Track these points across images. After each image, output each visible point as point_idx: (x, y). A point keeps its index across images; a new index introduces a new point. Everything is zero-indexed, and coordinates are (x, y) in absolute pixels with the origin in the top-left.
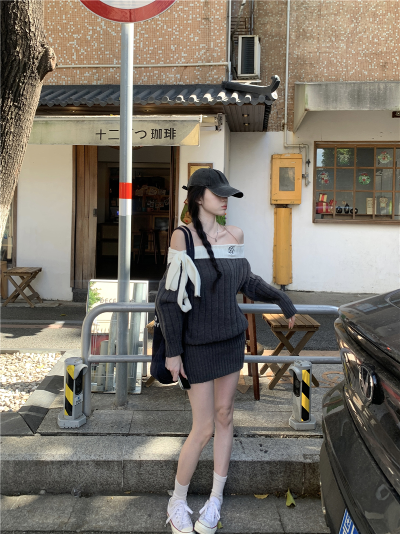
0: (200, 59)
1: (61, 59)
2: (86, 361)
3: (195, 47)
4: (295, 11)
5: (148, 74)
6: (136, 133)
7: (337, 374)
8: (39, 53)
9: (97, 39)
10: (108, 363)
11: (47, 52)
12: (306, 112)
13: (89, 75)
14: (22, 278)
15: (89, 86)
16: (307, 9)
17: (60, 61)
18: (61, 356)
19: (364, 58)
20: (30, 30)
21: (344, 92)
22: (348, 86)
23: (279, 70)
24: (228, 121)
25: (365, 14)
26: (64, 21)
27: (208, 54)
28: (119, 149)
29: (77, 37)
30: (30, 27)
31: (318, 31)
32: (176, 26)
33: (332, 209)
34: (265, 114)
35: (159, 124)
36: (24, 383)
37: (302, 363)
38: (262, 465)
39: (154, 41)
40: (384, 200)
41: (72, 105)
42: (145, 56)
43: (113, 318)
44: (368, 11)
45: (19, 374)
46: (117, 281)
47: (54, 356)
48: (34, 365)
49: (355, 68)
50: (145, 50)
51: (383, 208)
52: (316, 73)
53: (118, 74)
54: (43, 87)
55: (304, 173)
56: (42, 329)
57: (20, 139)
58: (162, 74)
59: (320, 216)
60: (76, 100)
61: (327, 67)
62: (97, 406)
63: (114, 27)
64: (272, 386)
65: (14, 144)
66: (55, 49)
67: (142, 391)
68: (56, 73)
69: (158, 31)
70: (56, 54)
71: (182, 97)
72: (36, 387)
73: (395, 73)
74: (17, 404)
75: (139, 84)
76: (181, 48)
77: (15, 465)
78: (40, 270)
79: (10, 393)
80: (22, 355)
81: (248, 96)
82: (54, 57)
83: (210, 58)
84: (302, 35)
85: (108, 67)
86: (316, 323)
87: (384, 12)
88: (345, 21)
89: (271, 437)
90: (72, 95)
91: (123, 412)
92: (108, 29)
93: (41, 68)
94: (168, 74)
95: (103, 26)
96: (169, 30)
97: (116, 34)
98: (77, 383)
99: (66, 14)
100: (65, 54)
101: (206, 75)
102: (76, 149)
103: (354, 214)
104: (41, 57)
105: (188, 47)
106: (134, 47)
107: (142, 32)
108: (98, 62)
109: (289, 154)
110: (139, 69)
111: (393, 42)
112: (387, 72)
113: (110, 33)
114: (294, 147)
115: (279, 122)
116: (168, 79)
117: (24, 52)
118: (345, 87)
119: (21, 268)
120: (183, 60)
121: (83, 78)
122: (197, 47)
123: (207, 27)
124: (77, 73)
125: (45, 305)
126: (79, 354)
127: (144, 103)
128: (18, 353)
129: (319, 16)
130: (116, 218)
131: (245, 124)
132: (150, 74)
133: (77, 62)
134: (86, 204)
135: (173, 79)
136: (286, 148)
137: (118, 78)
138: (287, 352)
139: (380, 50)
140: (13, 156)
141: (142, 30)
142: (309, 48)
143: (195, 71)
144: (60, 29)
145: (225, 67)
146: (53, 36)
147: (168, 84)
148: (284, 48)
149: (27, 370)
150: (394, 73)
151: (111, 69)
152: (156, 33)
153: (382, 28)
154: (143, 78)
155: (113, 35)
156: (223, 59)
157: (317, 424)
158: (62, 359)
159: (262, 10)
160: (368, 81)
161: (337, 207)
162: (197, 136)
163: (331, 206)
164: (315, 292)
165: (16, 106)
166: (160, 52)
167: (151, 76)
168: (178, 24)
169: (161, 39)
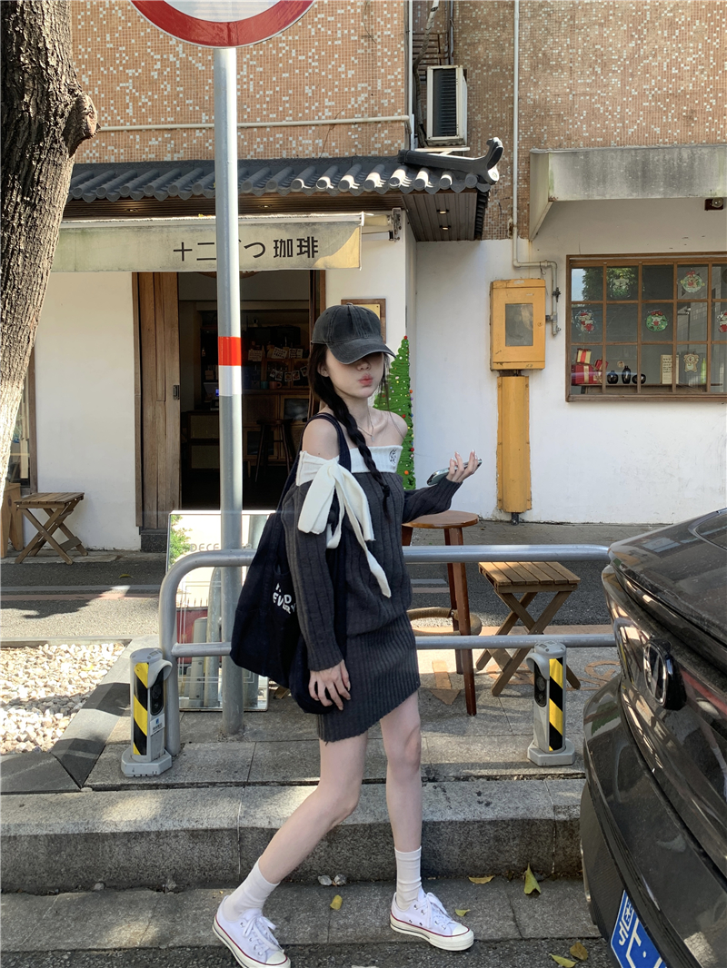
0: (358, 110)
1: (106, 115)
2: (169, 655)
3: (350, 89)
4: (529, 19)
5: (265, 139)
6: (246, 247)
7: (610, 666)
8: (66, 106)
9: (171, 77)
10: (207, 658)
11: (79, 102)
12: (551, 203)
13: (157, 143)
14: (49, 511)
15: (158, 163)
16: (549, 15)
17: (103, 119)
18: (124, 648)
19: (653, 104)
20: (47, 63)
21: (618, 165)
22: (625, 155)
23: (501, 129)
24: (411, 221)
25: (654, 23)
26: (108, 46)
27: (372, 102)
28: (216, 277)
29: (133, 74)
30: (47, 58)
31: (571, 56)
32: (313, 50)
33: (601, 376)
34: (478, 208)
35: (287, 230)
36: (60, 697)
37: (549, 647)
38: (482, 826)
39: (274, 79)
40: (693, 359)
41: (129, 198)
42: (258, 106)
43: (215, 577)
44: (660, 18)
45: (50, 683)
46: (219, 512)
47: (111, 648)
48: (77, 666)
49: (638, 121)
50: (258, 96)
51: (692, 374)
52: (568, 132)
54: (76, 167)
55: (549, 314)
56: (89, 601)
57: (37, 262)
58: (291, 139)
59: (579, 388)
60: (135, 189)
61: (587, 121)
62: (191, 735)
63: (200, 55)
64: (497, 690)
65: (26, 272)
66: (94, 98)
67: (269, 705)
68: (97, 141)
69: (280, 60)
70: (96, 106)
71: (327, 179)
72: (81, 705)
73: (710, 130)
74: (49, 738)
75: (249, 157)
76: (323, 90)
77: (49, 842)
78: (81, 497)
79: (35, 717)
80: (54, 648)
81: (446, 176)
82: (93, 113)
83: (376, 108)
84: (542, 63)
85: (191, 129)
86: (572, 577)
87: (689, 19)
88: (620, 37)
89: (496, 780)
90: (128, 180)
91: (236, 745)
92: (190, 58)
93: (69, 133)
94: (300, 138)
95: (181, 52)
96: (300, 58)
97: (204, 68)
98: (154, 695)
99: (112, 32)
100: (112, 105)
101: (370, 139)
102: (139, 278)
103: (639, 384)
104: (70, 113)
105: (336, 90)
106: (238, 90)
107: (251, 63)
108: (172, 119)
109: (521, 279)
110: (248, 131)
111: (705, 73)
112: (696, 129)
113: (194, 65)
114: (530, 267)
115: (503, 222)
116: (301, 149)
117: (37, 104)
118: (619, 157)
119: (47, 494)
120: (328, 113)
121: (147, 150)
122: (353, 89)
123: (369, 51)
124: (135, 140)
125: (91, 558)
126: (156, 643)
127: (259, 192)
128: (46, 646)
129: (573, 27)
130: (215, 401)
131: (441, 227)
132: (268, 139)
133: (134, 120)
134: (159, 378)
135: (310, 148)
136: (516, 268)
137: (210, 148)
138: (523, 628)
139: (682, 88)
140: (24, 293)
141: (251, 60)
142: (555, 88)
143: (350, 133)
144: (102, 59)
145: (403, 124)
146: (90, 73)
147: (301, 157)
148: (509, 87)
149: (64, 675)
150: (707, 130)
151: (198, 131)
152: (278, 65)
153: (685, 48)
154: (255, 146)
155: (200, 68)
156: (399, 111)
157: (576, 754)
158: (126, 653)
159: (468, 18)
160: (662, 145)
161: (608, 373)
162: (356, 251)
163: (598, 371)
164: (573, 525)
165: (27, 204)
166: (286, 98)
167: (270, 144)
168: (317, 47)
169: (286, 75)
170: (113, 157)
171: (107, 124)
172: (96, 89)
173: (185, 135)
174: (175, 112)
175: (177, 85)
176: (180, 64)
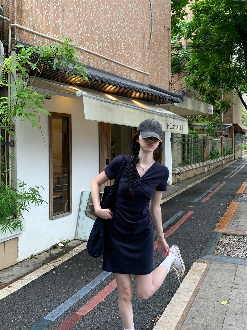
1: (91, 46)
5: (126, 71)
9: (107, 39)
13: (104, 63)
15: (104, 71)
26: (92, 18)
29: (98, 33)
42: (125, 59)
50: (125, 55)
53: (115, 67)
63: (113, 34)
83: (144, 69)
85: (111, 61)
94: (132, 74)
95: (109, 31)
100: (93, 43)
101: (144, 79)
105: (138, 60)
106: (121, 51)
107: (124, 43)
110: (123, 67)
116: (132, 77)
120: (137, 67)
121: (101, 65)
122: (141, 61)
123: (143, 51)
124: (98, 60)
133: (98, 52)
134: (103, 157)
137: (115, 70)
143: (141, 76)
151: (113, 63)
152: (128, 47)
154: (124, 73)
155: (113, 39)
166: (130, 59)
167: (127, 73)
168: (135, 45)
169: (130, 51)
170: (93, 65)
171: (91, 50)
172: (88, 34)
173: (110, 63)
174: (108, 53)
175: (108, 43)
176: (109, 35)
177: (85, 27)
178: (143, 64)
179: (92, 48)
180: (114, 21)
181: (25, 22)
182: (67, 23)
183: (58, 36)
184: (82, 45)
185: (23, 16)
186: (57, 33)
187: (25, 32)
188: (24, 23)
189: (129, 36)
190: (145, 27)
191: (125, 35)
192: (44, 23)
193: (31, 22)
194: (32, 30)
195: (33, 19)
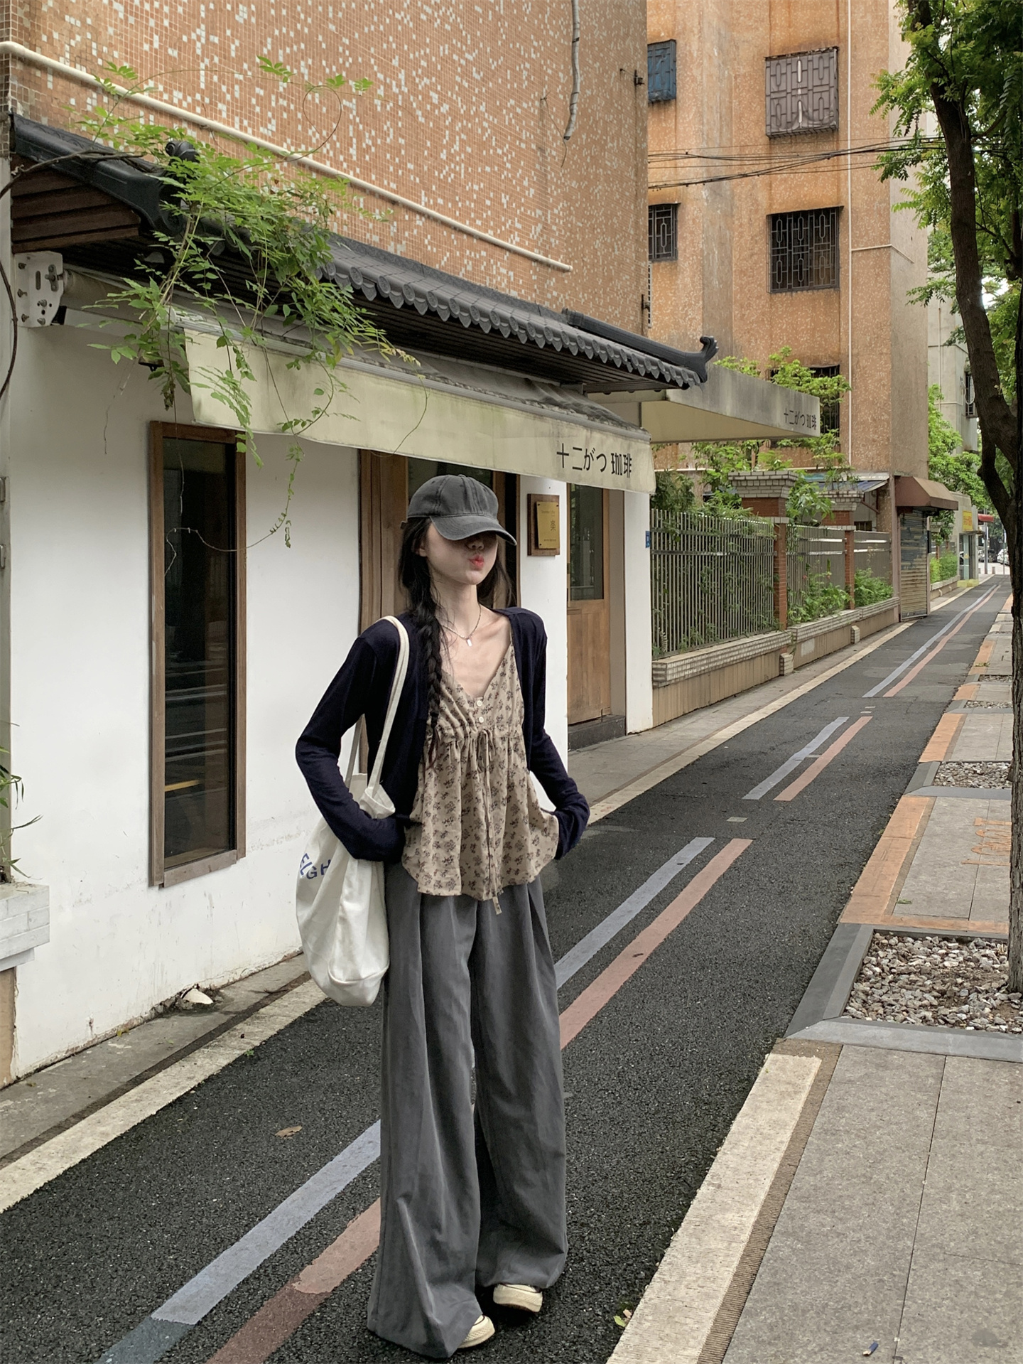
0: (536, 244)
3: (531, 212)
5: (473, 255)
9: (393, 116)
15: (380, 251)
32: (507, 147)
39: (480, 170)
42: (468, 203)
50: (467, 188)
53: (429, 237)
58: (492, 261)
63: (420, 97)
69: (484, 145)
75: (461, 276)
76: (514, 205)
83: (547, 248)
85: (412, 209)
92: (413, 99)
94: (498, 264)
95: (403, 83)
96: (498, 149)
97: (423, 120)
101: (544, 285)
105: (522, 209)
107: (463, 136)
108: (395, 187)
110: (459, 236)
113: (415, 111)
116: (499, 278)
120: (519, 238)
121: (371, 226)
122: (533, 214)
123: (543, 169)
124: (359, 204)
132: (475, 256)
133: (358, 171)
135: (505, 282)
137: (429, 248)
141: (463, 132)
143: (531, 272)
151: (418, 217)
154: (466, 262)
156: (561, 257)
166: (488, 203)
167: (476, 263)
168: (509, 143)
169: (488, 169)
170: (335, 223)
171: (328, 163)
172: (317, 95)
173: (407, 217)
174: (397, 176)
175: (398, 133)
176: (403, 100)
177: (303, 63)
178: (540, 226)
179: (331, 154)
180: (425, 43)
181: (50, 37)
182: (229, 47)
183: (189, 99)
184: (289, 141)
185: (44, 9)
186: (185, 84)
187: (50, 78)
188: (44, 38)
189: (482, 108)
190: (550, 71)
191: (468, 101)
192: (131, 41)
193: (78, 38)
194: (81, 72)
195: (84, 22)
